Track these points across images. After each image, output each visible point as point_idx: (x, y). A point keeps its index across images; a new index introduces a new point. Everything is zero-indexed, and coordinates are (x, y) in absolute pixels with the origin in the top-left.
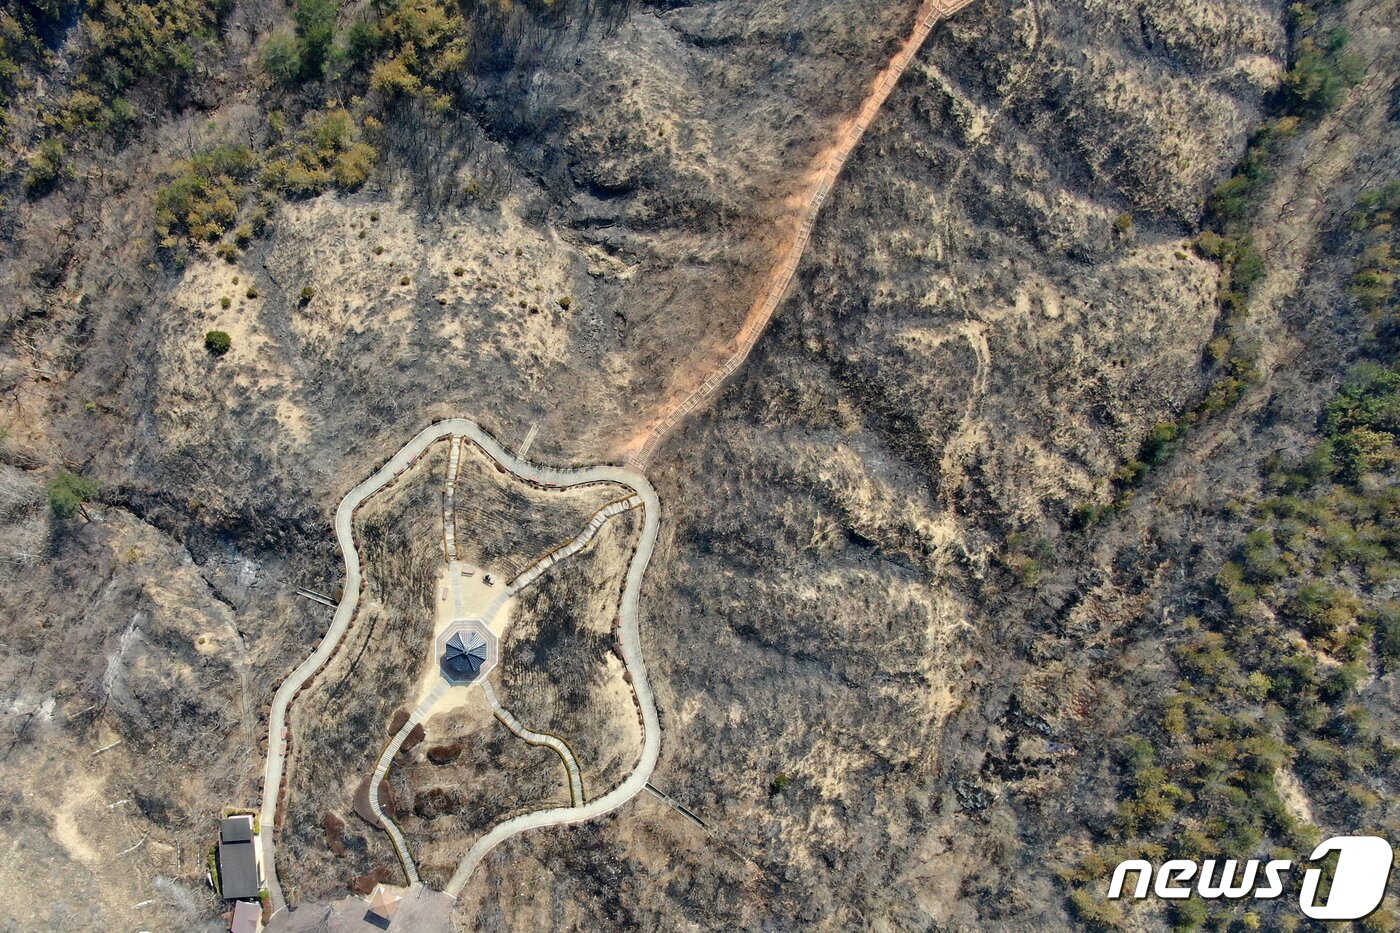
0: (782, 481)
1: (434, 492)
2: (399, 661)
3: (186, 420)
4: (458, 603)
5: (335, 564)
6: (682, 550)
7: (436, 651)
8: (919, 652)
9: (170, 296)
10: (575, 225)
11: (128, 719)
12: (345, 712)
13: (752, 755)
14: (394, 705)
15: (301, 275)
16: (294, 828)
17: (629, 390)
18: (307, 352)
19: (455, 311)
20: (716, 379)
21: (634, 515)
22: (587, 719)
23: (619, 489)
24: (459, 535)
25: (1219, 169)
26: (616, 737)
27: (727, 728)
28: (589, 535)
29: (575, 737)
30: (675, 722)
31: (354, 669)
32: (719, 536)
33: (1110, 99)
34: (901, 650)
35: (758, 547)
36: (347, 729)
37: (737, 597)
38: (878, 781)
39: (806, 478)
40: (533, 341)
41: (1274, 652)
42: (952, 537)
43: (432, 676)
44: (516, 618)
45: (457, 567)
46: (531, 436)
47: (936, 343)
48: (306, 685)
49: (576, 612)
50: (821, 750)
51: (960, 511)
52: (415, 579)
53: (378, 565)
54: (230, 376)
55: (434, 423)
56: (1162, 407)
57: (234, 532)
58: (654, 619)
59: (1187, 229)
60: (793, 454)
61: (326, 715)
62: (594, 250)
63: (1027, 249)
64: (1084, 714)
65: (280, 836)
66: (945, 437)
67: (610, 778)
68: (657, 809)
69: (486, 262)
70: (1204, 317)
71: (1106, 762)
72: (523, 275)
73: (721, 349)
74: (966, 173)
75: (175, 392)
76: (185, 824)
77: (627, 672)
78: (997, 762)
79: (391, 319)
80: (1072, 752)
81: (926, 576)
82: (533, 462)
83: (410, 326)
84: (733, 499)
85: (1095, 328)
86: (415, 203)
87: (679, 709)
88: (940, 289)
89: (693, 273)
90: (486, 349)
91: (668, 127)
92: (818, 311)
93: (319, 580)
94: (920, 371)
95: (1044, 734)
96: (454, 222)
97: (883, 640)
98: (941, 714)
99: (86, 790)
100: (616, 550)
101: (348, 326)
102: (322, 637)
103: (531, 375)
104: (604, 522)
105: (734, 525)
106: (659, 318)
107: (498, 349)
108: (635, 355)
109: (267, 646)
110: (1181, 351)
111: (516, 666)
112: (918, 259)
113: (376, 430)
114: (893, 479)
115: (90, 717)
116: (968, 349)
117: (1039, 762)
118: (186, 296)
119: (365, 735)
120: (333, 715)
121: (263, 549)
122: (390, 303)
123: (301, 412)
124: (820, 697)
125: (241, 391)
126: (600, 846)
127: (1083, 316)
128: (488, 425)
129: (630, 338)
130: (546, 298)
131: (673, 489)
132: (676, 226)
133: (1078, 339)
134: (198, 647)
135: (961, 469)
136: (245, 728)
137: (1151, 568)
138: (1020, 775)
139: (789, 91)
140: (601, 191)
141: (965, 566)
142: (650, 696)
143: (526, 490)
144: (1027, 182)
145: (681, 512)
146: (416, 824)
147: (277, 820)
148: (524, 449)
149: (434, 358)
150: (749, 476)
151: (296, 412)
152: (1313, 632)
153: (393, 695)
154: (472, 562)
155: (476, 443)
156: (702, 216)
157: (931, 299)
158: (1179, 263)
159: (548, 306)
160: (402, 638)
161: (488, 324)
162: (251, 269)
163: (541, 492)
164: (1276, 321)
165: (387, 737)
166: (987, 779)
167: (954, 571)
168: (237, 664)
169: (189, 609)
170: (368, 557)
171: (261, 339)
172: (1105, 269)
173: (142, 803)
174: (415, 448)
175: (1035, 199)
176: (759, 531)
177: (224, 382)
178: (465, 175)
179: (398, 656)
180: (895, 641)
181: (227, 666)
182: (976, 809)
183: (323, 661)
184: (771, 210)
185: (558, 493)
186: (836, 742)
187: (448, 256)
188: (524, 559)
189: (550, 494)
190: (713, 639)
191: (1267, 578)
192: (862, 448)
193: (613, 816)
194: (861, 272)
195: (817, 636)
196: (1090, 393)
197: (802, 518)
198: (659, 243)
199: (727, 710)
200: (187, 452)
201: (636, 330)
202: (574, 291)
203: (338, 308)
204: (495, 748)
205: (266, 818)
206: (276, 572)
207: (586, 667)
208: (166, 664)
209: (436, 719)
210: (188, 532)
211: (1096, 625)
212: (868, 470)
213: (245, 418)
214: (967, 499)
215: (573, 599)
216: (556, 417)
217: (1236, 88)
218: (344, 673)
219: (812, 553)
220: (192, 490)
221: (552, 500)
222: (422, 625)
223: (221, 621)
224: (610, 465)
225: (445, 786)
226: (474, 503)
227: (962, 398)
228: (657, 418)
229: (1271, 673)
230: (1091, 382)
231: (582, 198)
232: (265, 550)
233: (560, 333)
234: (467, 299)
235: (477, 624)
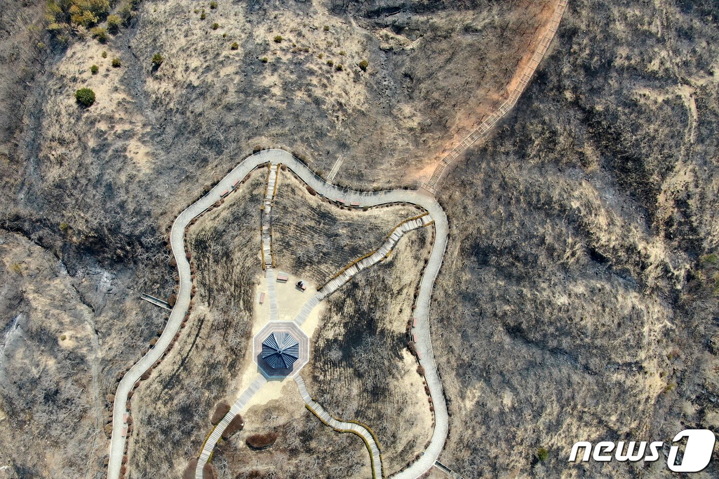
0: (543, 207)
1: (253, 210)
2: (221, 358)
3: (60, 160)
4: (273, 307)
5: (170, 273)
6: (466, 262)
7: (254, 350)
8: (639, 346)
9: (55, 67)
10: (369, 15)
11: (9, 401)
12: (175, 402)
13: (520, 433)
14: (216, 398)
15: (154, 49)
17: (418, 130)
18: (156, 104)
19: (275, 68)
20: (493, 118)
21: (426, 231)
22: (388, 409)
23: (413, 209)
24: (276, 246)
26: (411, 423)
27: (502, 413)
28: (389, 247)
29: (377, 424)
30: (460, 409)
31: (184, 363)
32: (494, 250)
34: (627, 345)
35: (525, 260)
36: (176, 418)
37: (508, 302)
39: (561, 206)
40: (339, 91)
42: (662, 257)
43: (250, 372)
44: (326, 319)
45: (273, 274)
46: (337, 166)
47: (660, 100)
48: (144, 377)
49: (378, 315)
50: (569, 426)
51: (668, 237)
52: (236, 286)
53: (206, 273)
54: (93, 123)
55: (255, 152)
57: (94, 249)
58: (444, 321)
60: (551, 185)
61: (160, 404)
62: (384, 31)
66: (663, 176)
67: (405, 458)
69: (300, 34)
72: (329, 44)
73: (495, 96)
75: (53, 139)
77: (420, 367)
79: (222, 74)
81: (641, 286)
82: (339, 186)
83: (237, 79)
84: (507, 220)
87: (463, 398)
88: (661, 58)
89: (468, 39)
90: (300, 96)
92: (574, 67)
93: (157, 287)
94: (649, 121)
96: (275, 8)
97: (615, 337)
98: (654, 394)
100: (411, 261)
101: (188, 82)
102: (159, 335)
103: (337, 117)
104: (402, 234)
105: (508, 242)
106: (440, 75)
107: (310, 96)
108: (421, 105)
109: (115, 342)
111: (325, 363)
112: (645, 33)
113: (205, 161)
114: (620, 209)
116: (682, 106)
118: (66, 67)
119: (190, 425)
120: (165, 404)
121: (116, 262)
122: (222, 62)
123: (148, 149)
124: (570, 383)
125: (100, 134)
128: (301, 155)
129: (417, 92)
130: (348, 62)
131: (459, 209)
134: (61, 342)
135: (672, 203)
136: (94, 413)
141: (670, 279)
142: (440, 387)
143: (334, 209)
145: (466, 229)
148: (331, 176)
149: (256, 102)
150: (518, 201)
151: (143, 150)
153: (215, 389)
154: (286, 269)
155: (290, 170)
157: (654, 66)
159: (351, 66)
160: (225, 337)
161: (300, 77)
163: (346, 211)
165: (211, 426)
167: (662, 283)
168: (90, 358)
169: (56, 312)
170: (197, 268)
171: (120, 96)
173: (17, 470)
174: (238, 174)
176: (526, 247)
177: (87, 128)
179: (221, 354)
180: (623, 338)
181: (82, 360)
183: (159, 357)
185: (361, 213)
186: (580, 418)
187: (269, 30)
188: (332, 268)
189: (354, 213)
190: (489, 337)
192: (598, 185)
194: (606, 37)
195: (568, 334)
197: (558, 237)
198: (439, 19)
199: (501, 397)
200: (60, 185)
201: (422, 85)
202: (369, 59)
203: (181, 69)
204: (307, 435)
206: (124, 280)
207: (386, 363)
208: (37, 356)
209: (254, 411)
210: (63, 250)
212: (604, 201)
213: (102, 154)
214: (674, 227)
215: (375, 304)
216: (359, 151)
218: (176, 367)
219: (564, 267)
220: (63, 215)
221: (356, 218)
222: (241, 327)
223: (82, 322)
224: (406, 188)
225: (262, 469)
226: (288, 219)
227: (677, 145)
228: (444, 151)
232: (119, 262)
233: (360, 88)
234: (285, 59)
235: (292, 326)
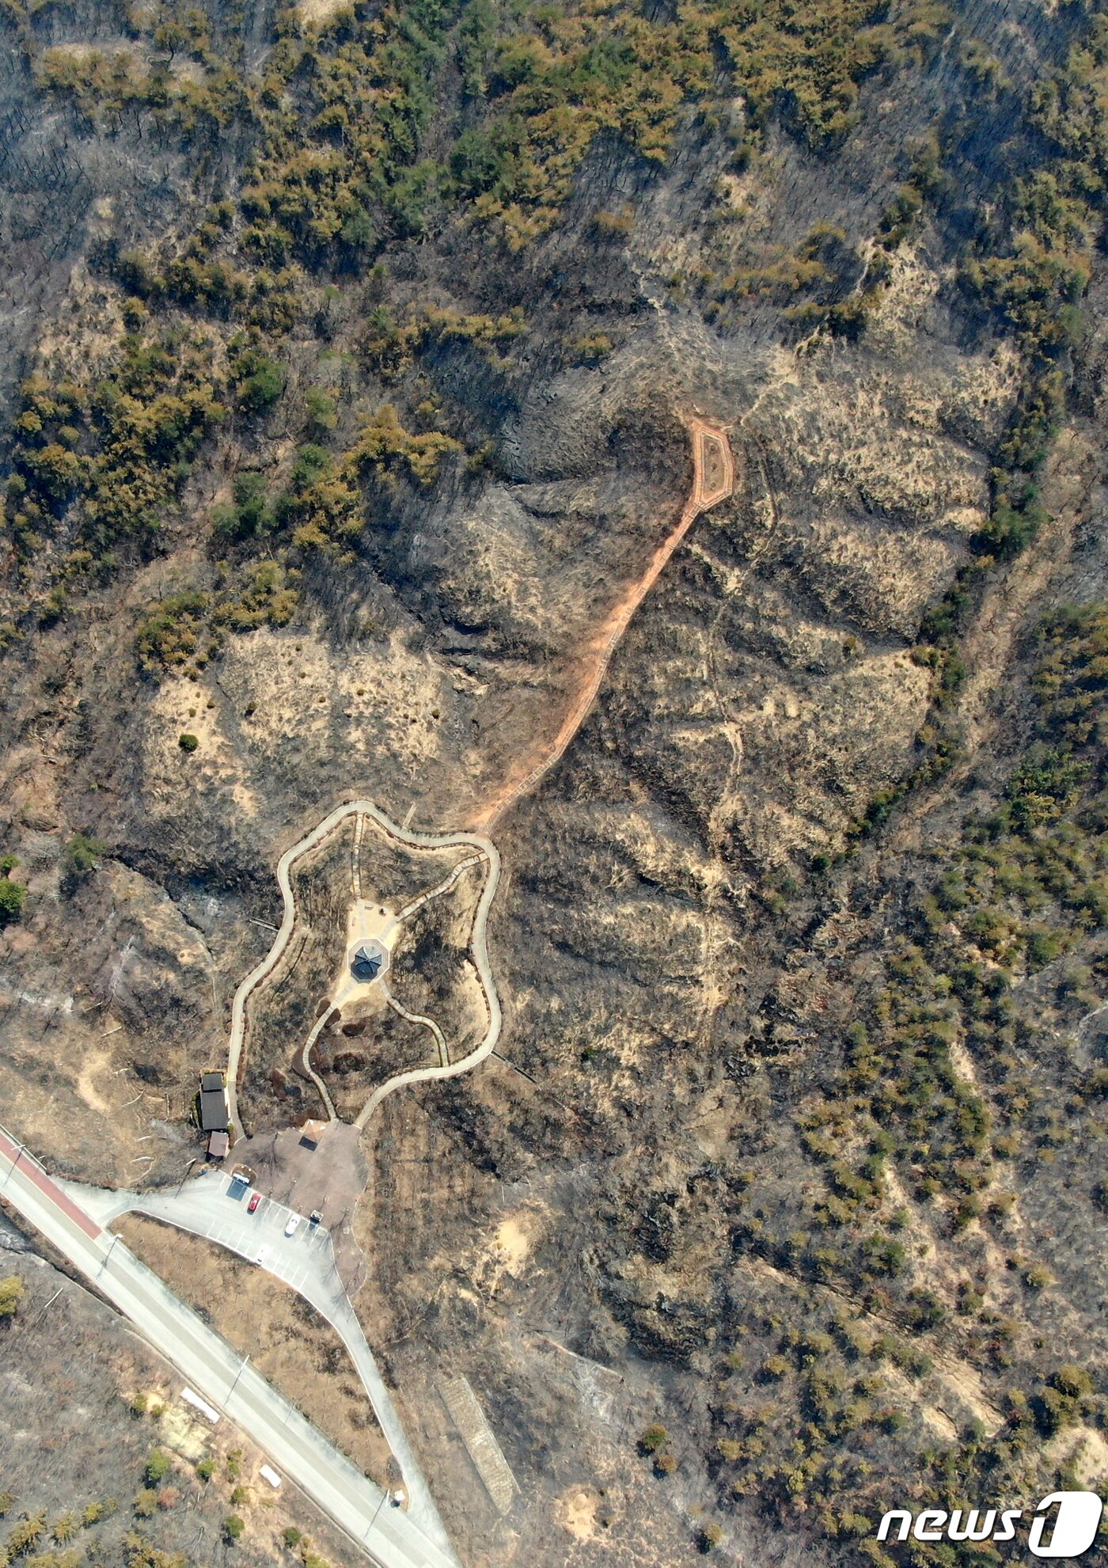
0: (588, 841)
1: (346, 852)
2: (323, 967)
3: (167, 799)
4: (362, 928)
5: (277, 901)
6: (517, 890)
7: (348, 960)
8: (695, 961)
9: (150, 705)
10: (445, 652)
11: (127, 1011)
12: (286, 1002)
13: (568, 1033)
14: (320, 997)
15: (246, 692)
16: (253, 1081)
17: (480, 778)
18: (253, 750)
19: (358, 722)
20: (540, 771)
21: (482, 867)
22: (450, 1006)
23: (472, 848)
24: (363, 881)
25: (932, 596)
26: (470, 1019)
27: (549, 1014)
28: (451, 881)
29: (443, 1019)
30: (512, 1009)
31: (292, 973)
32: (543, 881)
33: (834, 557)
34: (681, 960)
35: (571, 887)
36: (288, 1014)
37: (556, 923)
38: (665, 1054)
39: (606, 839)
40: (414, 743)
41: (957, 961)
42: (720, 878)
43: (345, 977)
44: (402, 937)
45: (362, 903)
46: (412, 811)
47: (701, 739)
48: (257, 985)
49: (442, 933)
50: (619, 1031)
51: (724, 858)
52: (333, 912)
53: (307, 902)
54: (199, 767)
55: (344, 804)
56: (882, 778)
57: (203, 879)
58: (496, 937)
59: (907, 642)
60: (597, 822)
61: (273, 1005)
62: (458, 671)
63: (772, 666)
64: (825, 1007)
65: (241, 1088)
66: (711, 806)
67: (466, 1047)
68: (500, 1069)
69: (379, 684)
70: (917, 711)
71: (837, 1043)
72: (406, 694)
73: (544, 750)
74: (724, 617)
75: (157, 777)
76: (174, 1082)
77: (478, 975)
78: (758, 1042)
79: (313, 728)
80: (814, 1035)
81: (700, 906)
82: (413, 831)
83: (327, 734)
84: (553, 854)
85: (825, 724)
86: (328, 635)
87: (514, 999)
88: (706, 700)
89: (526, 693)
90: (380, 749)
91: (510, 584)
92: (612, 722)
93: (266, 912)
94: (689, 760)
95: (793, 1022)
96: (356, 652)
97: (666, 953)
98: (712, 1006)
99: (98, 1061)
100: (470, 891)
101: (283, 732)
102: (269, 951)
103: (412, 768)
104: (461, 873)
105: (553, 872)
106: (502, 726)
107: (389, 750)
108: (485, 753)
109: (228, 958)
110: (896, 738)
111: (402, 970)
112: (688, 680)
113: (304, 808)
114: (672, 836)
115: (99, 1010)
116: (726, 743)
117: (790, 1042)
118: (162, 706)
119: (300, 1017)
120: (278, 1004)
121: (224, 891)
122: (312, 716)
123: (251, 794)
124: (618, 993)
125: (206, 779)
126: (461, 1094)
127: (816, 715)
128: (382, 805)
129: (482, 740)
130: (423, 710)
131: (509, 848)
132: (515, 657)
133: (811, 733)
134: (180, 959)
135: (723, 829)
136: (215, 1015)
137: (877, 898)
138: (775, 1052)
139: (596, 558)
140: (463, 628)
141: (730, 899)
142: (494, 991)
143: (408, 849)
144: (772, 620)
145: (515, 864)
146: (334, 1077)
147: (238, 1077)
148: (407, 821)
149: (344, 757)
150: (564, 838)
151: (248, 794)
152: (984, 945)
153: (319, 990)
154: (372, 900)
155: (374, 818)
156: (533, 653)
157: (698, 708)
158: (897, 671)
159: (424, 717)
160: (325, 951)
161: (381, 732)
162: (208, 684)
163: (418, 851)
164: (981, 710)
165: (316, 1018)
166: (750, 1056)
167: (722, 902)
168: (209, 971)
169: (171, 933)
170: (300, 897)
171: (219, 739)
172: (836, 678)
173: (139, 1070)
174: (332, 821)
175: (778, 631)
176: (571, 876)
177: (194, 772)
178: (363, 612)
179: (322, 964)
180: (676, 954)
181: (201, 973)
182: (739, 1075)
183: (270, 968)
184: (579, 652)
185: (430, 852)
186: (630, 1025)
187: (352, 680)
188: (407, 898)
189: (425, 852)
190: (538, 952)
191: (957, 907)
192: (650, 815)
193: (469, 1073)
194: (644, 693)
195: (616, 949)
196: (822, 771)
197: (603, 866)
198: (504, 669)
199: (549, 1001)
200: (167, 822)
201: (486, 734)
202: (444, 703)
203: (275, 718)
204: (388, 1025)
205: (231, 1076)
206: (234, 907)
207: (450, 971)
208: (156, 971)
209: (348, 1006)
210: (167, 878)
211: (835, 942)
212: (654, 832)
213: (211, 798)
214: (730, 851)
215: (441, 925)
216: (430, 798)
217: (948, 534)
218: (285, 976)
219: (611, 891)
220: (171, 848)
221: (426, 857)
222: (338, 943)
223: (195, 941)
224: (466, 832)
225: (354, 1051)
226: (373, 860)
227: (722, 779)
228: (499, 799)
229: (954, 976)
230: (822, 763)
231: (449, 631)
232: (226, 891)
233: (433, 736)
234: (367, 713)
235: (376, 942)
